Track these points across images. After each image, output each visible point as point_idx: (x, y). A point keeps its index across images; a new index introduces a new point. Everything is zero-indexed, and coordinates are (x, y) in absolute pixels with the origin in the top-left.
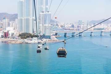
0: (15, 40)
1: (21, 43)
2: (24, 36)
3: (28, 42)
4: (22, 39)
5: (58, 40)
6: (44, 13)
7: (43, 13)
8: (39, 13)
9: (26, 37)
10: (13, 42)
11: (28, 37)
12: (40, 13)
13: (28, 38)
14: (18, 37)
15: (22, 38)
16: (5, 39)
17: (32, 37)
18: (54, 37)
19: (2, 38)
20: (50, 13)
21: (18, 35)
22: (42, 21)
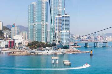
0: (22, 50)
1: (28, 55)
2: (34, 45)
3: (39, 54)
4: (31, 50)
5: (79, 51)
6: (61, 16)
7: (59, 16)
8: (54, 16)
9: (36, 47)
10: (17, 53)
11: (40, 47)
12: (56, 17)
13: (39, 49)
14: (26, 47)
15: (31, 48)
16: (10, 50)
17: (44, 47)
18: (73, 47)
19: (6, 48)
20: (68, 16)
21: (27, 44)
22: (58, 26)
